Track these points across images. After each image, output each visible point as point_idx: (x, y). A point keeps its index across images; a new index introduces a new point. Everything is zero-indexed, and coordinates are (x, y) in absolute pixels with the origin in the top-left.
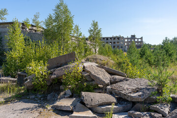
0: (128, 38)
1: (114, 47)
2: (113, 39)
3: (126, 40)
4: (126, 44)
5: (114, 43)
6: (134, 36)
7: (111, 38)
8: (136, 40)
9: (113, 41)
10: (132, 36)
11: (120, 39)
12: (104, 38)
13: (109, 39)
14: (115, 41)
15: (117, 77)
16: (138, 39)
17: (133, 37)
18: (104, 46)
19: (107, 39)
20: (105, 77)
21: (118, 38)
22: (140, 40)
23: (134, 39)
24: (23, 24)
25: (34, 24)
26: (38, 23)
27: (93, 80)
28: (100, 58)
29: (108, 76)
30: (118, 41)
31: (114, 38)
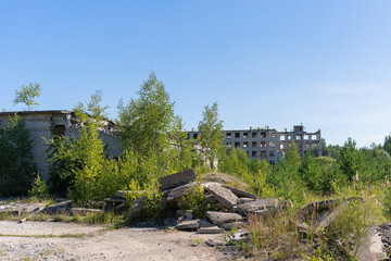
0: (286, 134)
1: (254, 153)
2: (250, 135)
3: (282, 138)
4: (282, 147)
5: (254, 143)
6: (301, 128)
7: (246, 133)
8: (306, 137)
9: (251, 139)
10: (296, 127)
11: (268, 136)
12: (229, 134)
13: (241, 134)
14: (255, 139)
15: (246, 199)
16: (310, 135)
17: (299, 130)
18: (228, 152)
19: (237, 134)
20: (232, 199)
21: (264, 133)
22: (314, 138)
23: (302, 136)
24: (72, 113)
25: (91, 113)
26: (98, 111)
27: (217, 202)
28: (222, 178)
29: (235, 197)
30: (264, 139)
31: (254, 133)
